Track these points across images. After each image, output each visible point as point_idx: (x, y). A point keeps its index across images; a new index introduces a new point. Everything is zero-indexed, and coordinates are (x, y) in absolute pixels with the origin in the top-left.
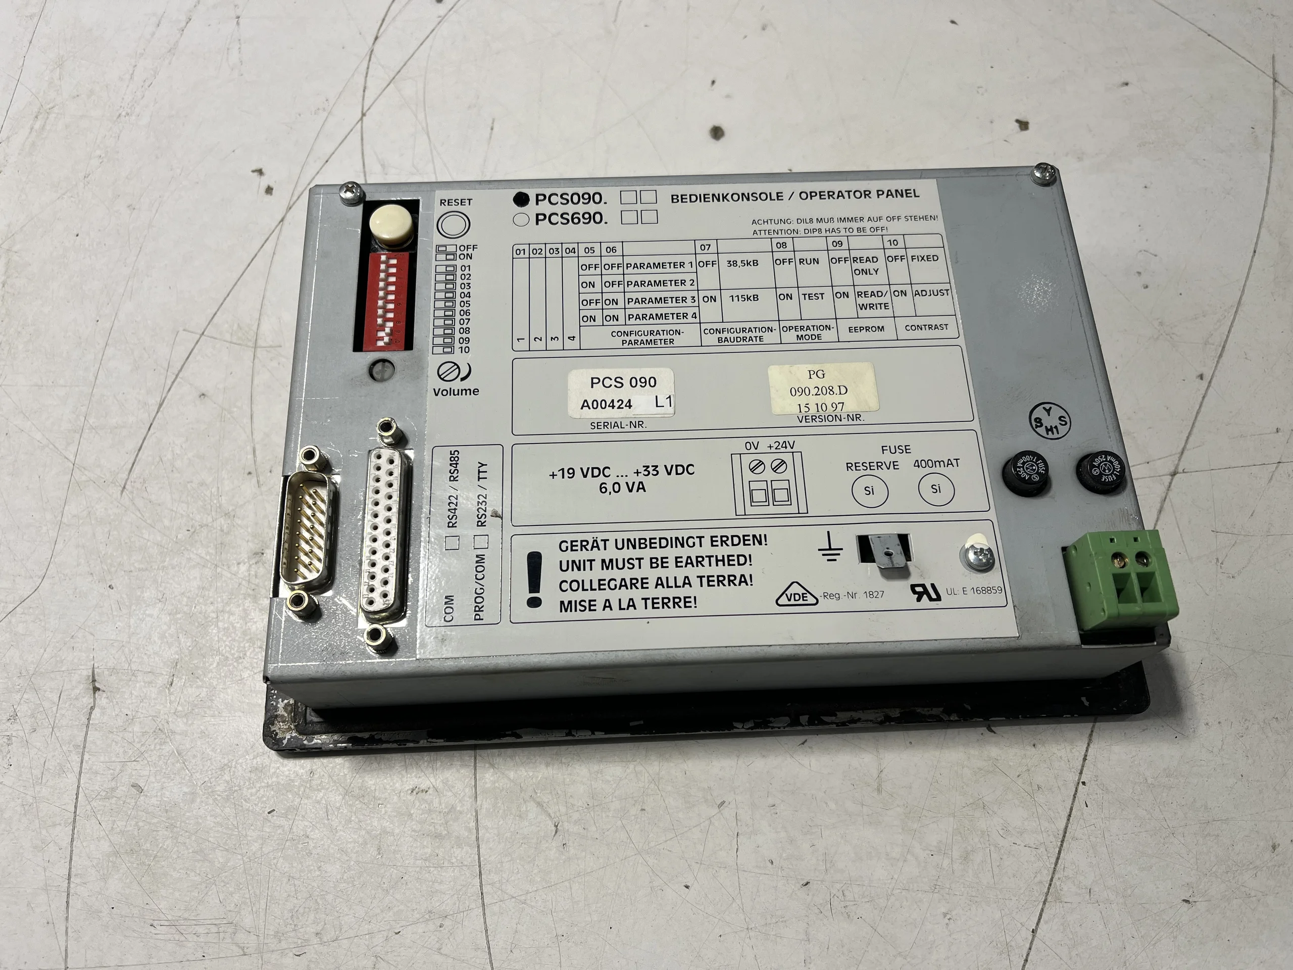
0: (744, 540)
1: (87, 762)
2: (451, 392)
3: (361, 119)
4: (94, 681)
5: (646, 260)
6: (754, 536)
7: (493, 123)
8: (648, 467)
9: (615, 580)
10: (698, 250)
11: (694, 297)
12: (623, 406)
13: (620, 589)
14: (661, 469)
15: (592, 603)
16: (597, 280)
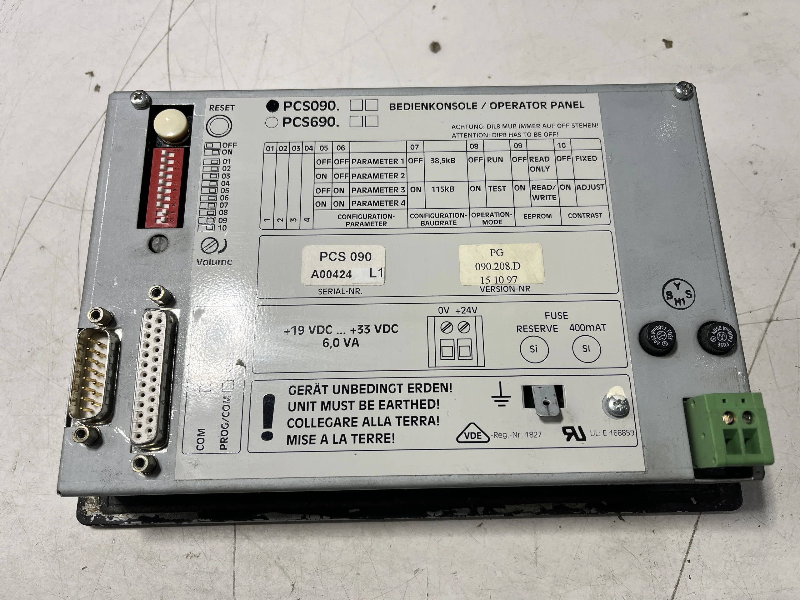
0: (434, 388)
2: (210, 262)
3: (168, 33)
5: (367, 157)
6: (442, 385)
7: (267, 38)
8: (362, 326)
9: (331, 419)
10: (409, 150)
11: (404, 188)
12: (344, 276)
13: (335, 426)
14: (372, 328)
15: (312, 438)
16: (328, 172)
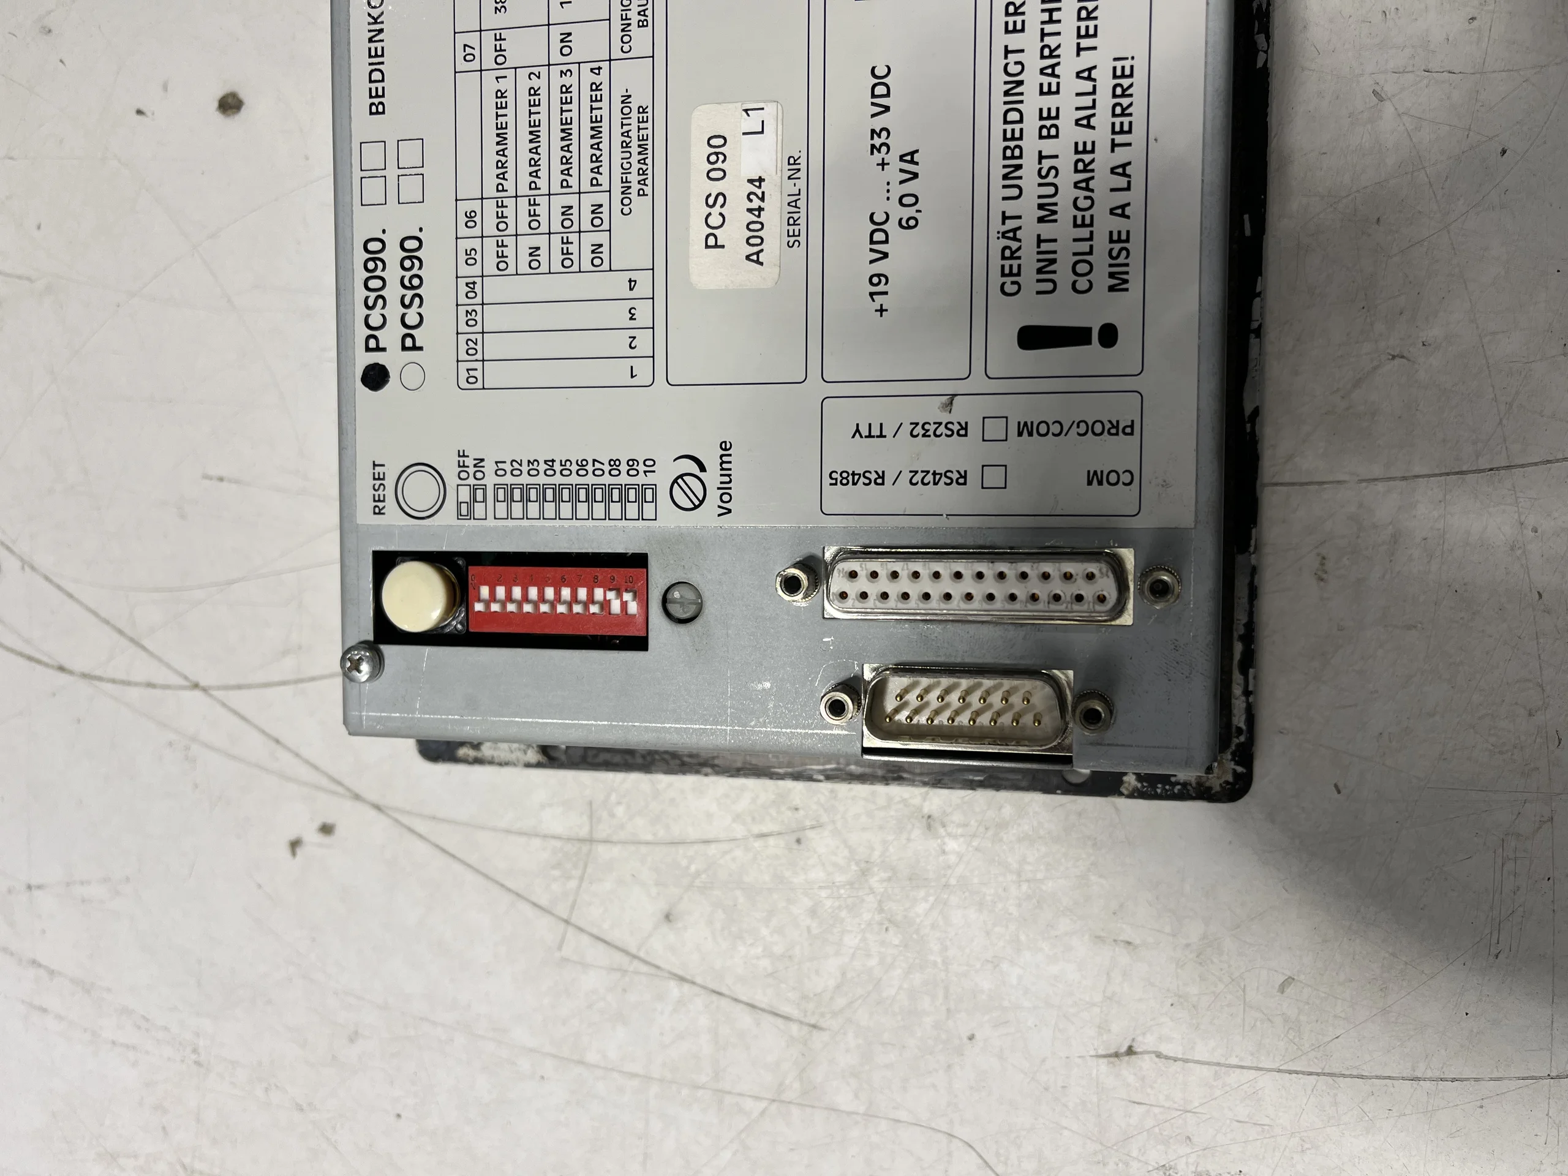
1: (1241, 1060)
2: (725, 489)
3: (205, 690)
4: (1117, 1055)
5: (491, 158)
8: (873, 146)
9: (1076, 199)
11: (562, 72)
12: (759, 192)
14: (878, 123)
15: (1115, 237)
16: (525, 243)
